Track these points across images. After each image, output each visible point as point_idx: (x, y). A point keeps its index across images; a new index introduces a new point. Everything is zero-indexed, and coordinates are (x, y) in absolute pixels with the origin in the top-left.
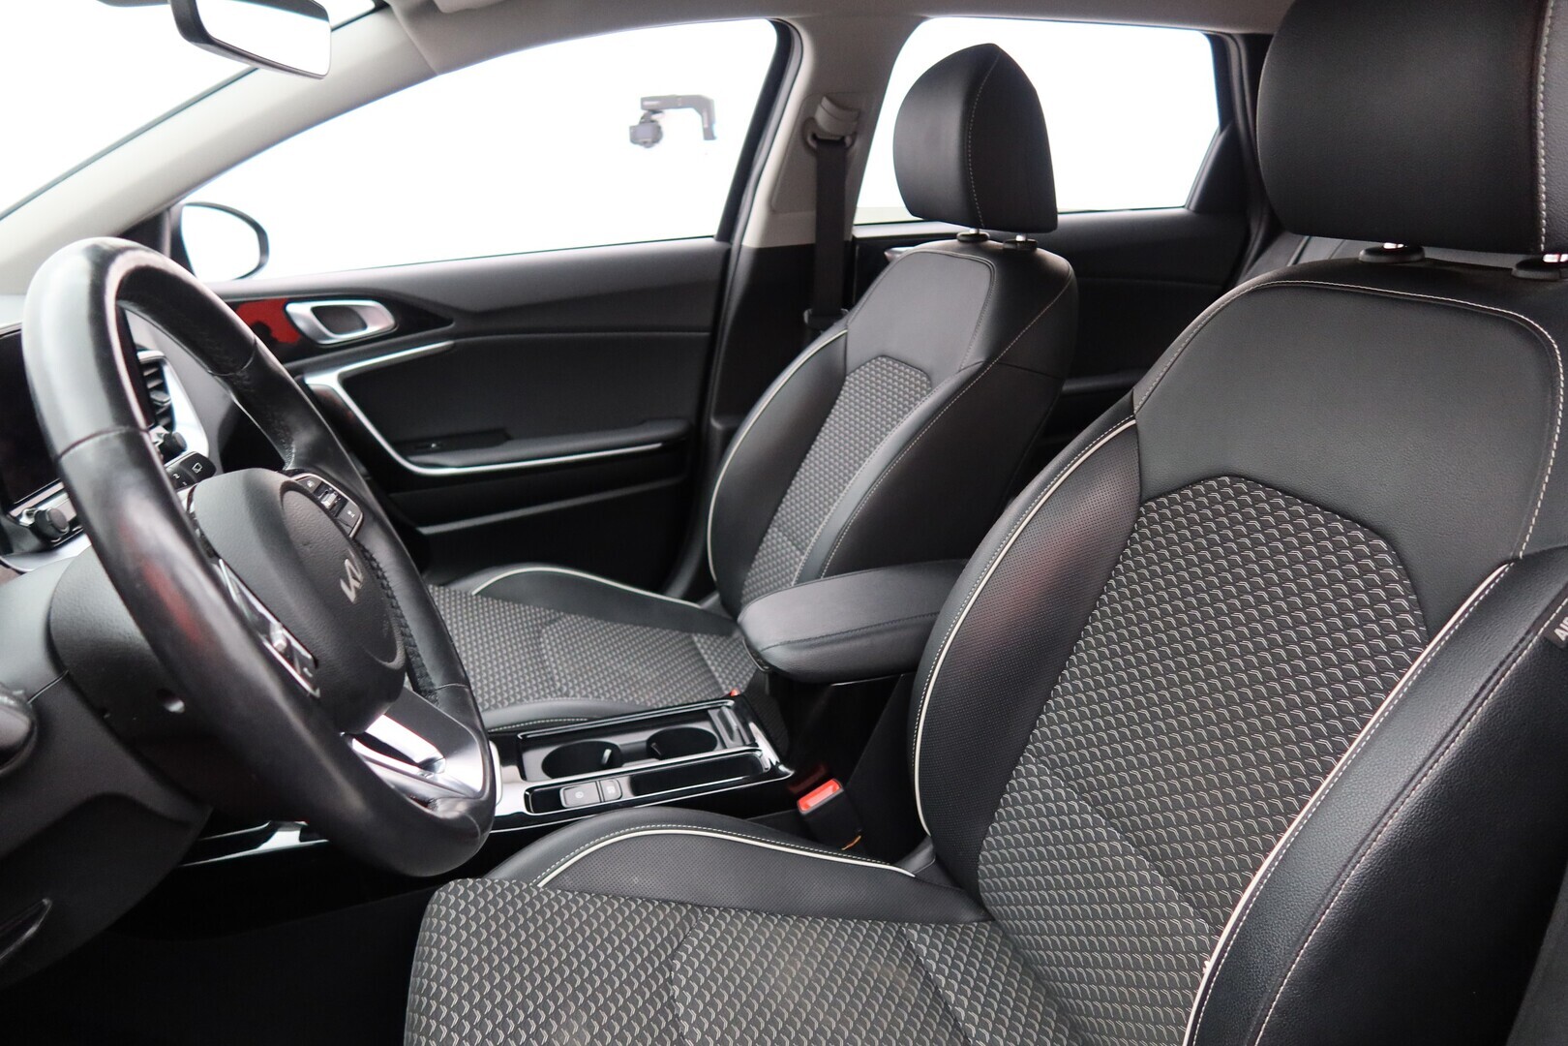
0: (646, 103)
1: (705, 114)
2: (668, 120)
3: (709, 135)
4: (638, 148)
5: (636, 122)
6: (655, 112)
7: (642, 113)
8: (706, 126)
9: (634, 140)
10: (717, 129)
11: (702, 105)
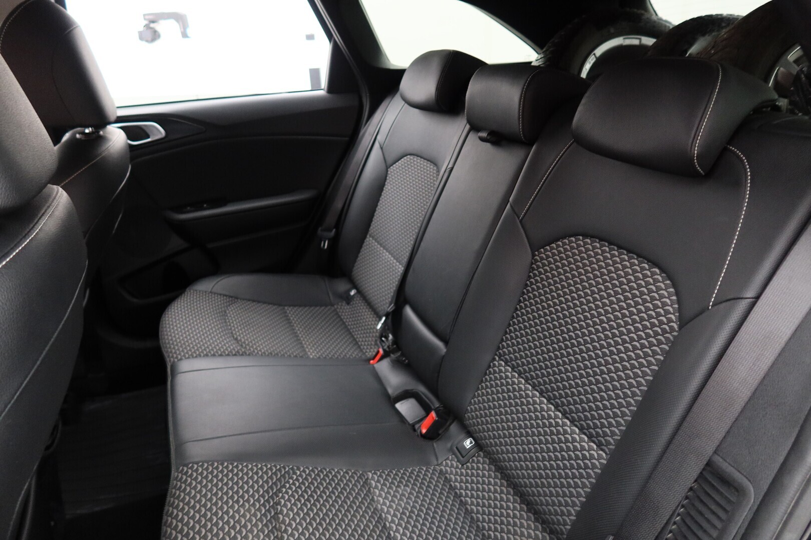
0: (147, 17)
1: (181, 23)
2: (161, 27)
3: (185, 35)
4: (144, 43)
5: (141, 29)
6: (153, 22)
7: (146, 22)
8: (182, 30)
9: (141, 38)
10: (189, 31)
11: (179, 18)
